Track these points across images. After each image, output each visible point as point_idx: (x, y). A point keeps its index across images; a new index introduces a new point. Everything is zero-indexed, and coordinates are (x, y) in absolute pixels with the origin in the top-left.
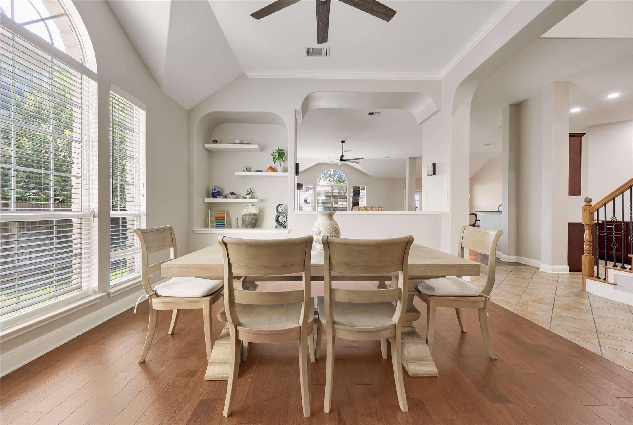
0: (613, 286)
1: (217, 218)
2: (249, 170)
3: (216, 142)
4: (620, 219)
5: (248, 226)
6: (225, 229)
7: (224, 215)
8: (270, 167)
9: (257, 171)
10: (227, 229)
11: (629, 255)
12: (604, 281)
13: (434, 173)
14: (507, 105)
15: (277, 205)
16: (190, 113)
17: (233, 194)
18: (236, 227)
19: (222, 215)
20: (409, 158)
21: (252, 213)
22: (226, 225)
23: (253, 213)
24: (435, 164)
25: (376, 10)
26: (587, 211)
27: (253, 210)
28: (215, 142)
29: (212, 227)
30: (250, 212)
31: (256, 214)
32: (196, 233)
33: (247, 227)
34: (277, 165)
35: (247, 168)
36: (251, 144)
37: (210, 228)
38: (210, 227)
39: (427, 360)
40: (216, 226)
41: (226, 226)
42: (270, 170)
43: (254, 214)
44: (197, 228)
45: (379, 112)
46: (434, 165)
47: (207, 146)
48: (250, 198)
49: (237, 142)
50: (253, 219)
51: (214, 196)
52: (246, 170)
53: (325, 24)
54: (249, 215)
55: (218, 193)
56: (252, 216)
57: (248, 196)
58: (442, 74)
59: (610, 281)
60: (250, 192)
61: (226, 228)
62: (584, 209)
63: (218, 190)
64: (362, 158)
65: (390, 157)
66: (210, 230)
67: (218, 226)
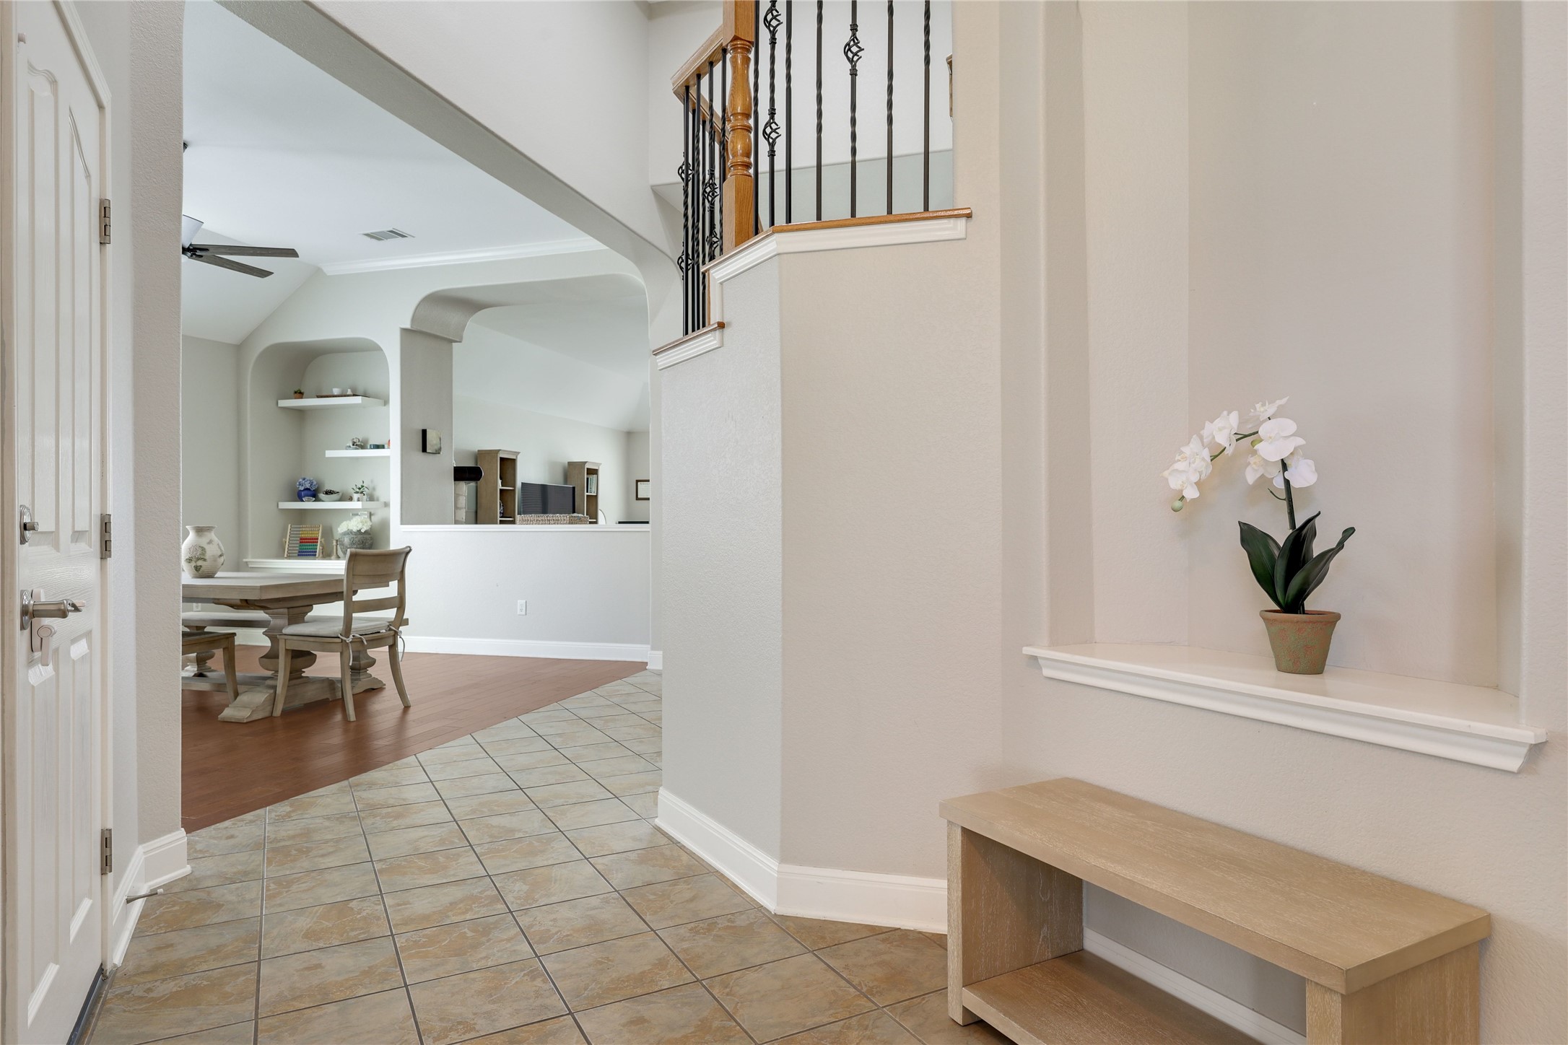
1: (303, 540)
2: (362, 446)
3: (301, 395)
7: (316, 534)
9: (375, 448)
16: (239, 349)
17: (331, 493)
19: (312, 534)
22: (317, 554)
23: (355, 529)
28: (299, 394)
29: (291, 556)
30: (350, 528)
32: (250, 566)
35: (355, 441)
37: (285, 559)
38: (286, 556)
40: (299, 555)
44: (252, 558)
47: (283, 403)
49: (336, 391)
51: (299, 497)
52: (357, 447)
54: (349, 532)
55: (305, 492)
57: (357, 496)
60: (360, 489)
61: (316, 558)
63: (308, 485)
67: (301, 555)
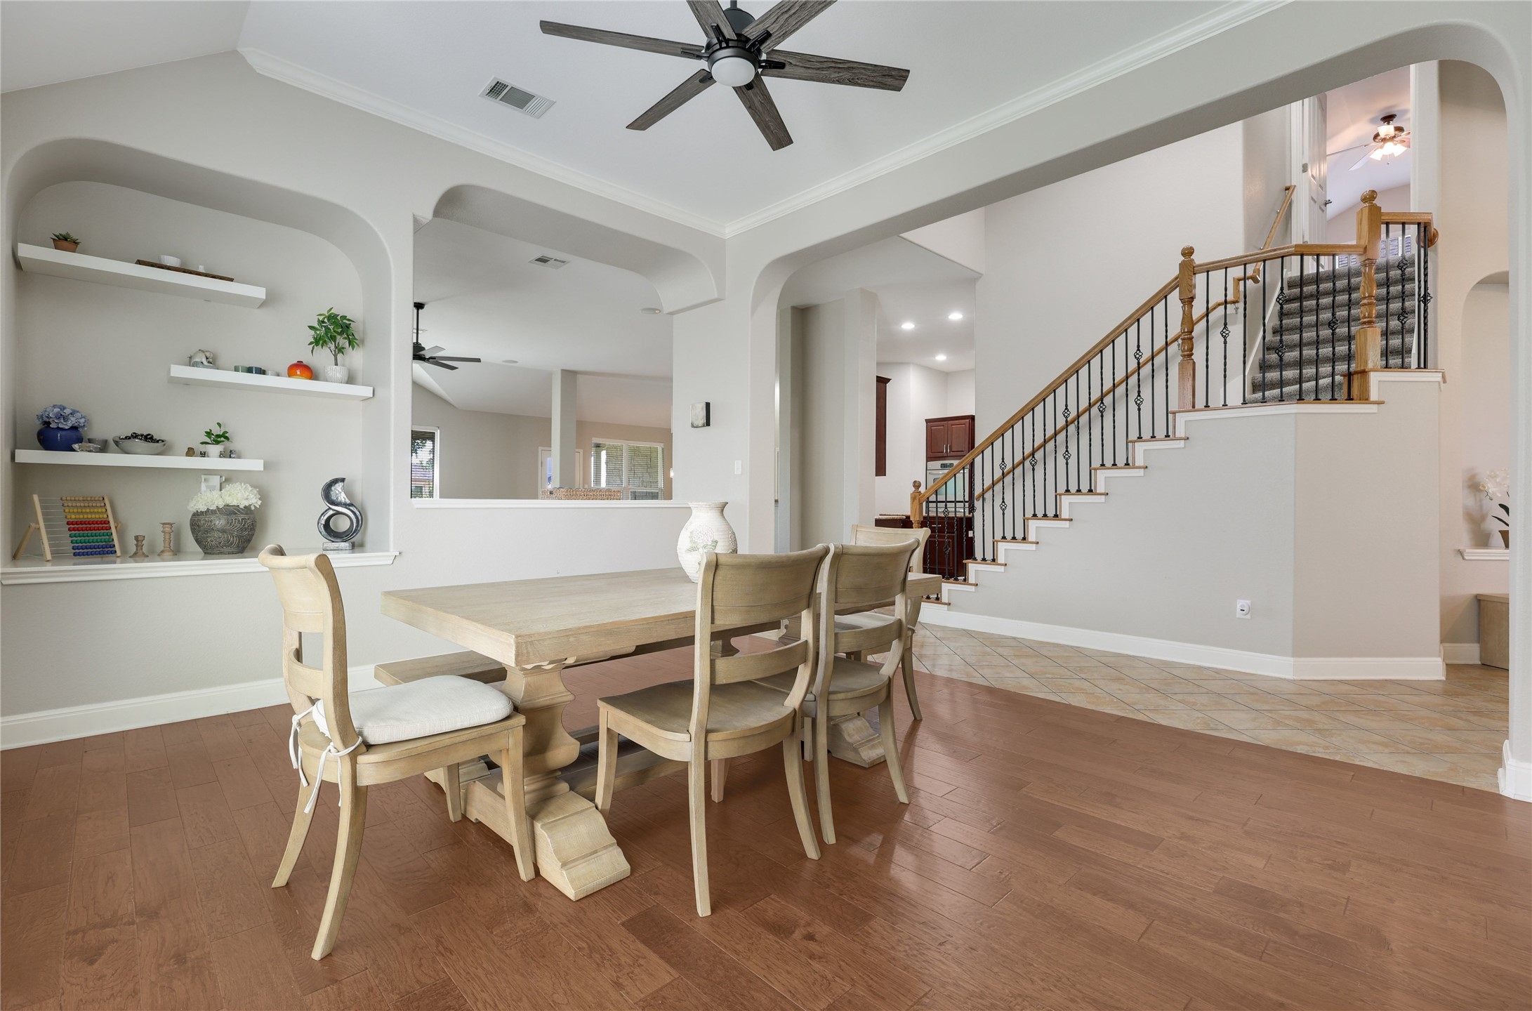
0: (946, 606)
1: (75, 526)
2: (212, 362)
3: (73, 246)
4: (952, 515)
5: (225, 549)
6: (115, 563)
7: (102, 513)
8: (295, 362)
9: (249, 370)
10: (121, 563)
11: (964, 561)
12: (936, 601)
13: (708, 423)
14: (789, 307)
15: (328, 480)
17: (148, 438)
18: (167, 554)
19: (94, 513)
20: (563, 370)
21: (242, 506)
22: (117, 548)
24: (709, 403)
25: (772, 128)
26: (917, 501)
27: (241, 496)
28: (64, 242)
29: (58, 556)
30: (233, 501)
31: (253, 508)
33: (221, 553)
34: (322, 358)
35: (208, 354)
36: (231, 280)
37: (49, 564)
38: (47, 557)
39: (874, 739)
40: (75, 554)
41: (118, 553)
42: (298, 373)
43: (247, 508)
45: (563, 262)
46: (708, 405)
47: (30, 253)
48: (222, 455)
49: (172, 261)
50: (246, 526)
51: (53, 442)
52: (205, 363)
53: (672, 106)
55: (73, 434)
56: (243, 516)
57: (214, 450)
58: (729, 230)
59: (943, 601)
61: (118, 560)
62: (913, 498)
63: (72, 421)
64: (478, 360)
65: (516, 362)
66: (49, 568)
67: (79, 554)
